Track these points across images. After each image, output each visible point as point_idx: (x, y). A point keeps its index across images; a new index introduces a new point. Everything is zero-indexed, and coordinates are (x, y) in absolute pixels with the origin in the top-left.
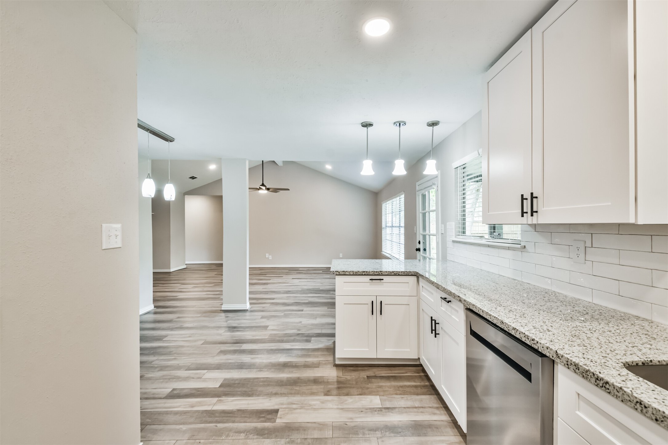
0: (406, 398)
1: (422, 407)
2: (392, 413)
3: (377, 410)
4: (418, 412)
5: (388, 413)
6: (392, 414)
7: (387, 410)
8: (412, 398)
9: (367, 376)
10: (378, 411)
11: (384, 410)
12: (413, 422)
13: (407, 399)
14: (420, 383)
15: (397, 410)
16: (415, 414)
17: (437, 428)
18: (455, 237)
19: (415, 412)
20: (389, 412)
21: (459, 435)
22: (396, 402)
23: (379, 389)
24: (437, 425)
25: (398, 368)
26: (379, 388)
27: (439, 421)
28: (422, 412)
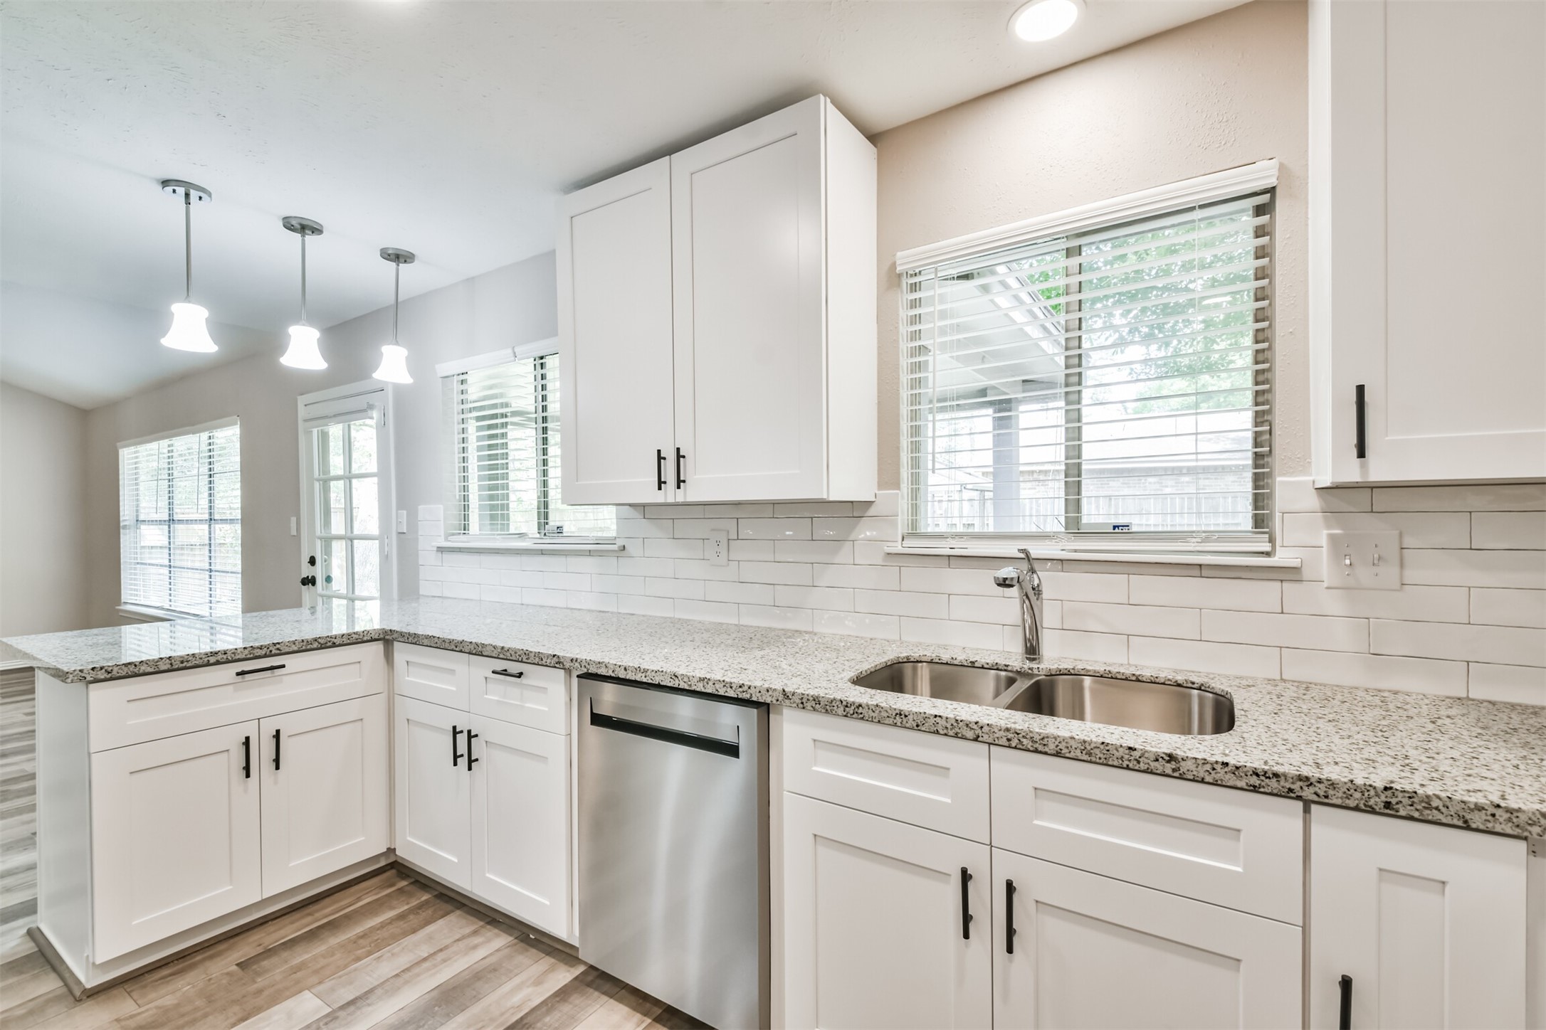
0: (390, 954)
1: (441, 950)
2: (369, 1005)
3: (321, 1024)
4: (435, 966)
5: (359, 1013)
6: (370, 1009)
7: (352, 1008)
8: (406, 946)
9: (237, 965)
10: (326, 1024)
11: (342, 1014)
12: (436, 992)
13: (393, 955)
14: (408, 904)
15: (379, 992)
16: (433, 971)
17: (495, 970)
18: (446, 539)
19: (428, 969)
20: (359, 1008)
21: (544, 955)
22: (368, 978)
23: (298, 973)
24: (491, 964)
25: (327, 901)
26: (295, 973)
27: (491, 954)
28: (444, 961)
